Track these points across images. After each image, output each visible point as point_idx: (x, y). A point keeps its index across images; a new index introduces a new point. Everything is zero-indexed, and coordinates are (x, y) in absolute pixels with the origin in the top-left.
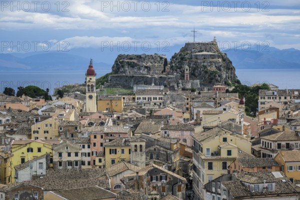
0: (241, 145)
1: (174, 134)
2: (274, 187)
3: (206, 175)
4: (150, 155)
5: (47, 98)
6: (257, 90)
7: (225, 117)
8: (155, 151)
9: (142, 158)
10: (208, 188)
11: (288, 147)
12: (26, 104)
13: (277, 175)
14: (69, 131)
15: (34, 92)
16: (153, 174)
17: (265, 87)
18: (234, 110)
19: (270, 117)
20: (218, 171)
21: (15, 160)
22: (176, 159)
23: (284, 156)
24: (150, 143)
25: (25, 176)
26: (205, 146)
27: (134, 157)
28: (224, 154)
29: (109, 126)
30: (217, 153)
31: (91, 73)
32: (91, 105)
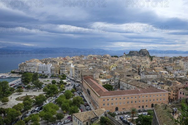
0: (148, 66)
1: (137, 64)
2: (153, 73)
3: (142, 70)
4: (133, 67)
5: (118, 57)
6: (152, 57)
7: (146, 61)
8: (134, 66)
9: (131, 67)
10: (141, 73)
11: (156, 66)
12: (114, 58)
13: (154, 71)
14: (120, 63)
15: (116, 57)
16: (133, 70)
18: (148, 60)
19: (154, 61)
20: (144, 70)
21: (111, 67)
22: (137, 68)
23: (156, 68)
24: (133, 65)
25: (113, 69)
26: (142, 66)
27: (130, 67)
28: (145, 67)
29: (127, 62)
30: (144, 67)
31: (124, 53)
32: (124, 59)
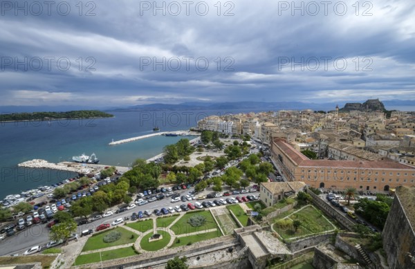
0: (381, 127)
2: (391, 138)
3: (368, 133)
5: (325, 113)
6: (391, 112)
7: (377, 119)
8: (352, 126)
9: (349, 128)
10: (368, 136)
11: (399, 127)
12: (319, 114)
13: (393, 135)
14: (329, 121)
15: (322, 112)
16: (351, 132)
17: (395, 111)
18: (381, 117)
19: (394, 119)
20: (372, 132)
21: (314, 127)
22: (359, 129)
23: (398, 130)
24: (352, 124)
25: (316, 130)
26: (369, 126)
27: (346, 127)
28: (375, 128)
29: (341, 120)
30: (373, 128)
31: (337, 107)
32: (337, 115)
